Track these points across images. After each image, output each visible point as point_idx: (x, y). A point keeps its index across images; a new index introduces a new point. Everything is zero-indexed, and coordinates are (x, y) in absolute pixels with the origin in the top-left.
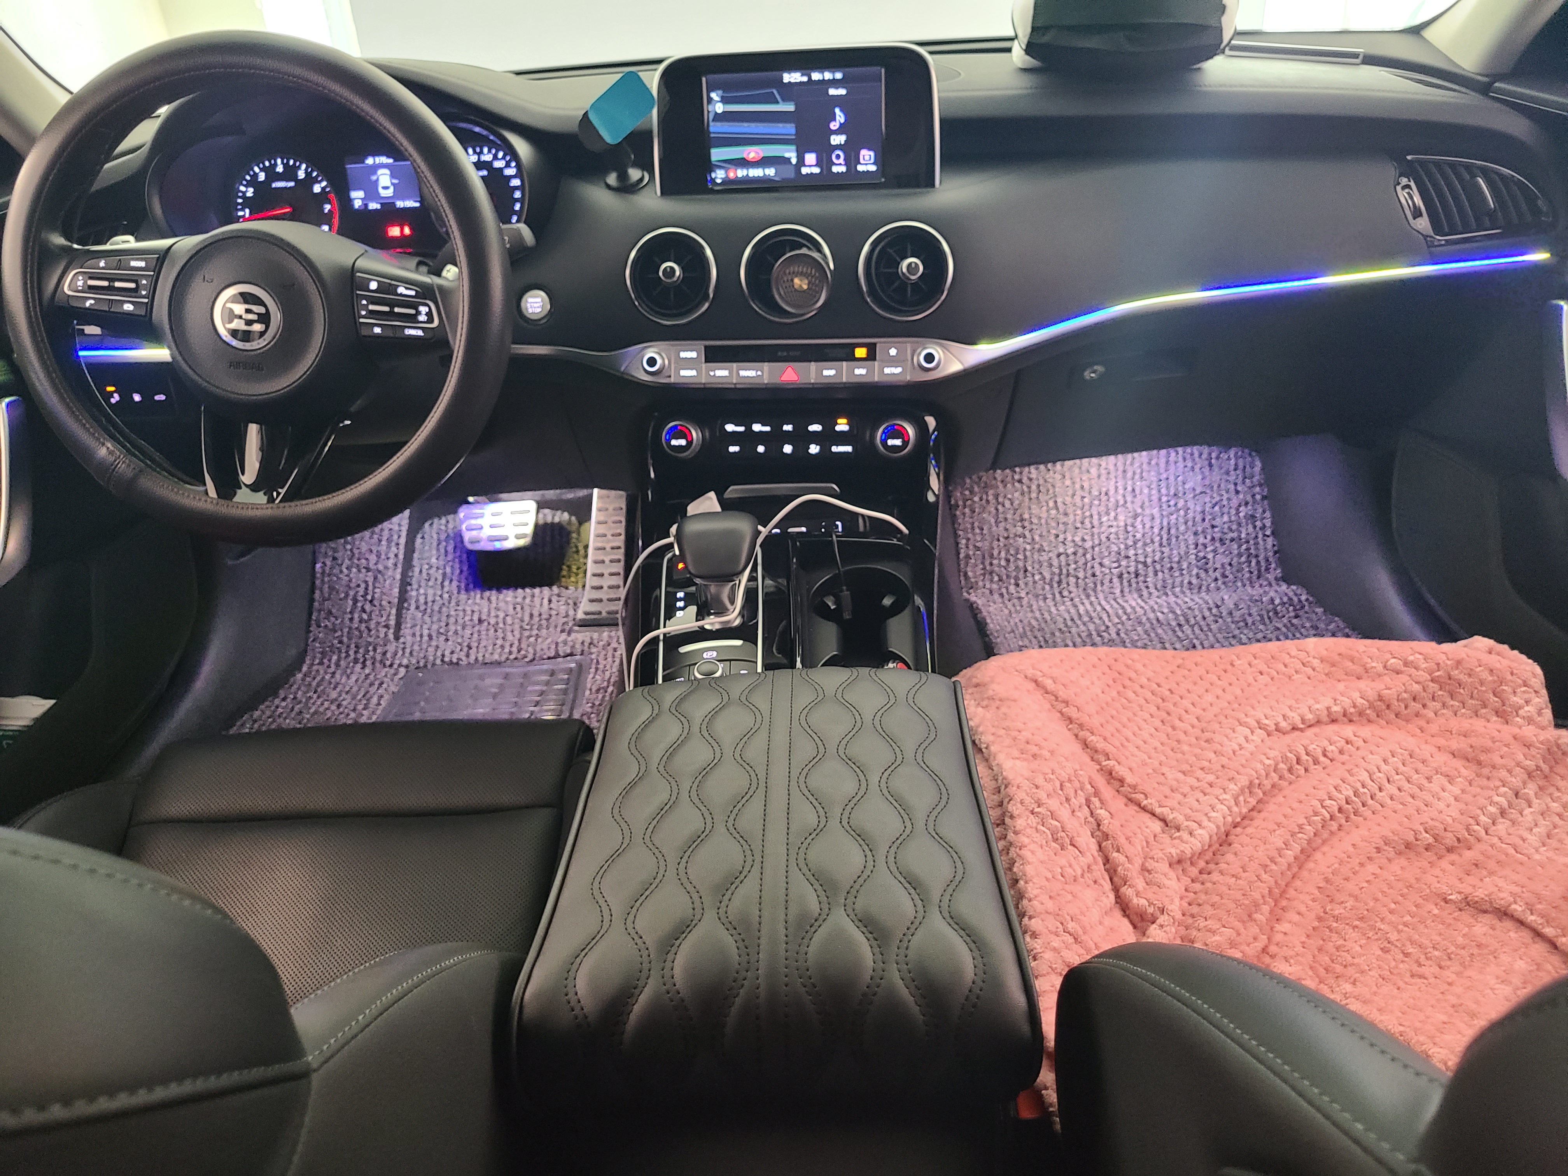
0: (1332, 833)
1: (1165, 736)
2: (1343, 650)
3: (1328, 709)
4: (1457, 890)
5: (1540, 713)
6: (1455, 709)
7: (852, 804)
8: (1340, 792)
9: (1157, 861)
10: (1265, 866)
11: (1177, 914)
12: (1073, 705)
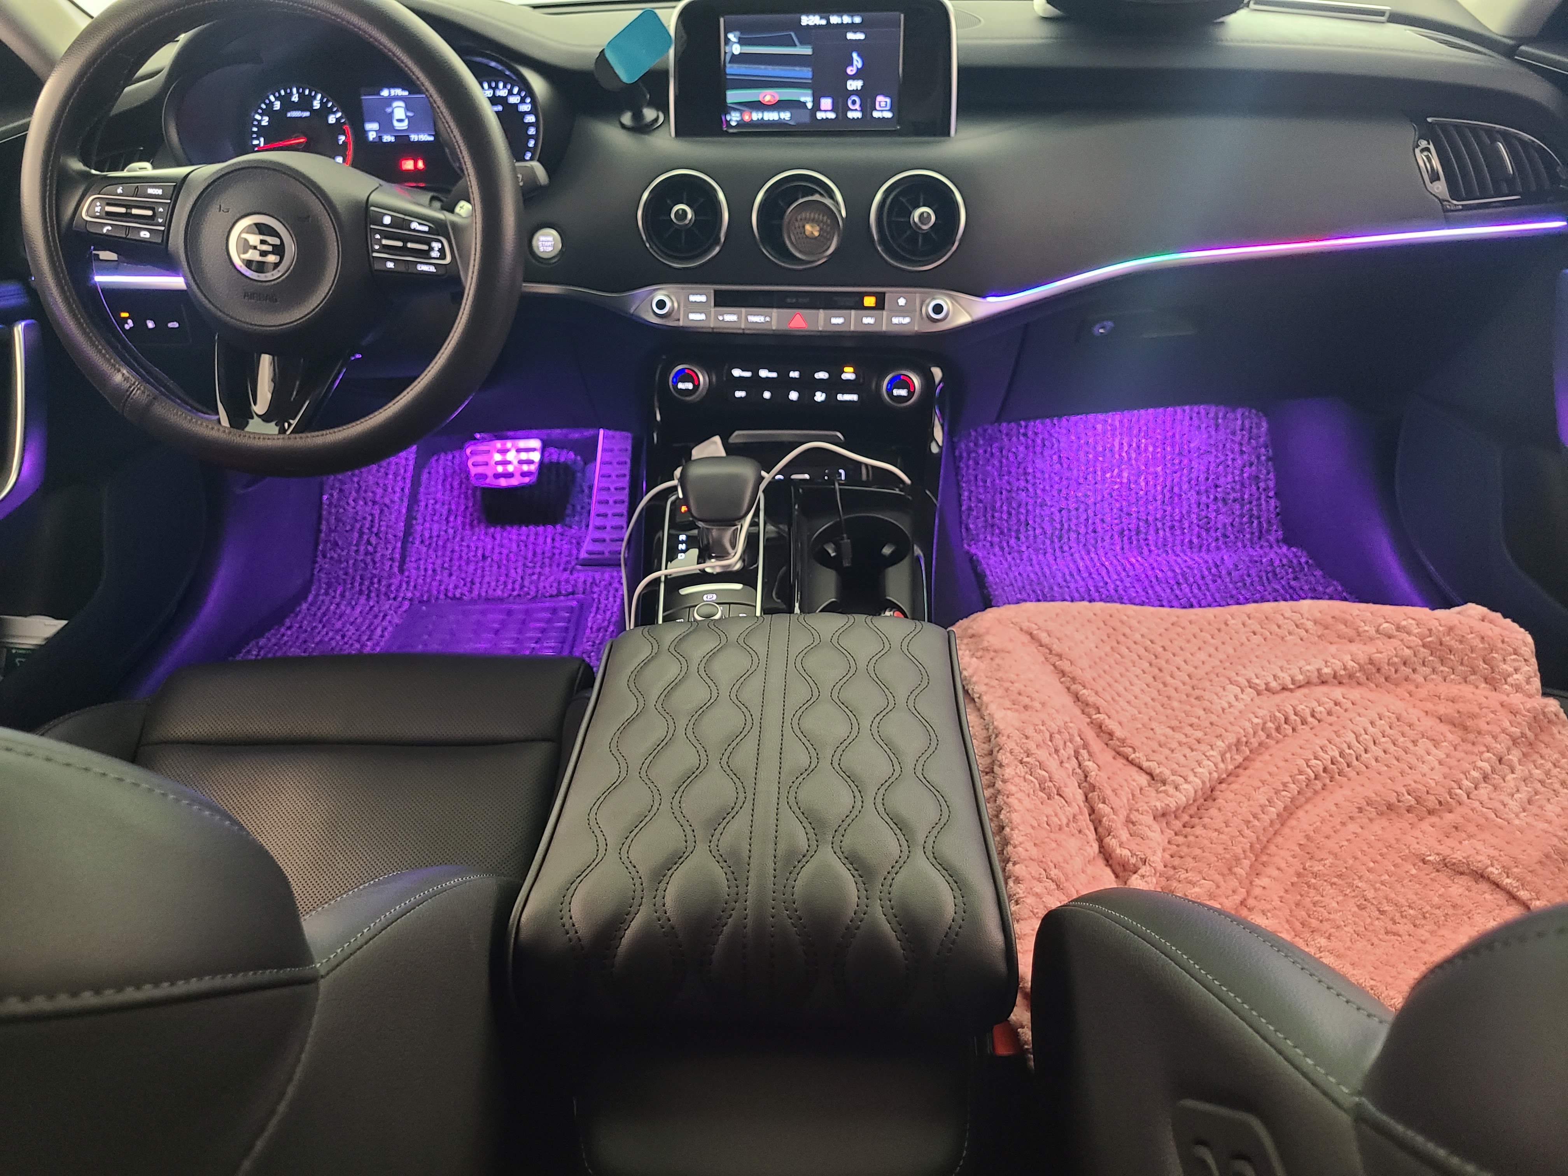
0: (1316, 792)
1: (1156, 693)
2: (1337, 613)
3: (1319, 670)
4: (1436, 851)
5: (1528, 682)
6: (1445, 674)
7: (843, 746)
8: (1326, 752)
9: (1142, 814)
10: (1247, 822)
11: (1159, 865)
12: (1067, 659)
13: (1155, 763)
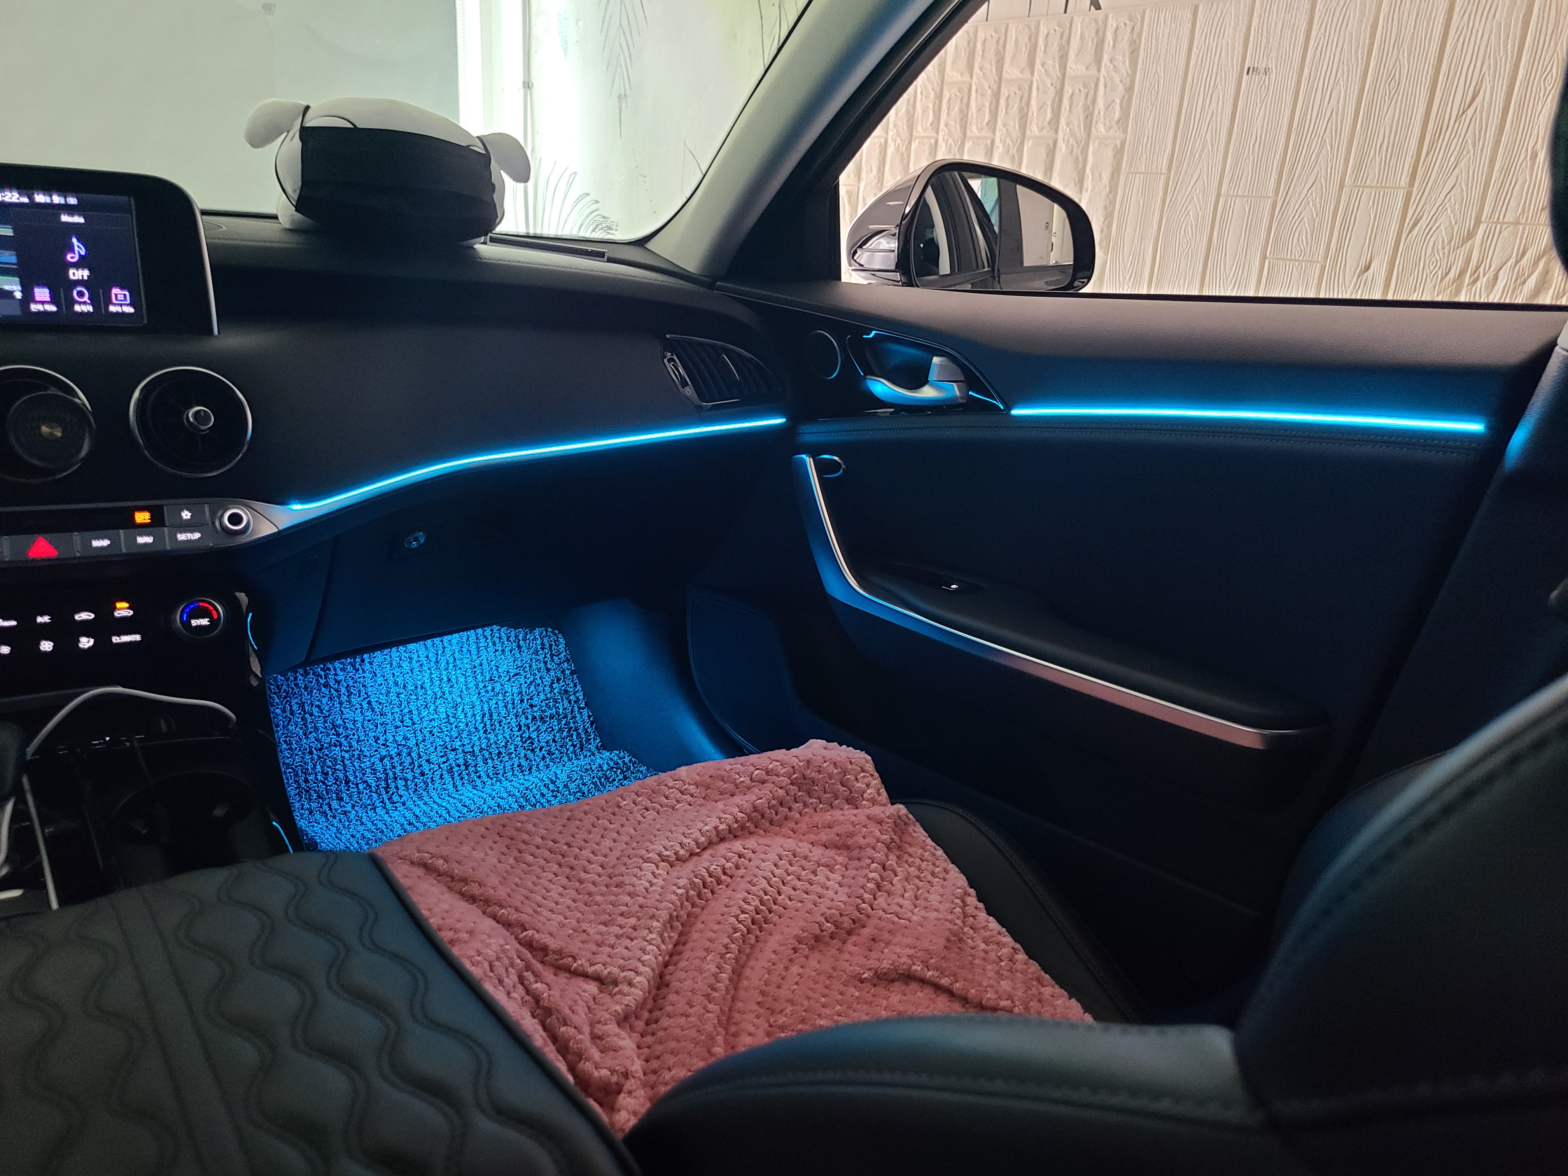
0: (753, 947)
2: (713, 772)
3: (716, 828)
4: (867, 967)
6: (815, 805)
8: (749, 904)
9: (606, 1024)
10: (707, 996)
11: (640, 1074)
12: (474, 881)
13: (600, 965)
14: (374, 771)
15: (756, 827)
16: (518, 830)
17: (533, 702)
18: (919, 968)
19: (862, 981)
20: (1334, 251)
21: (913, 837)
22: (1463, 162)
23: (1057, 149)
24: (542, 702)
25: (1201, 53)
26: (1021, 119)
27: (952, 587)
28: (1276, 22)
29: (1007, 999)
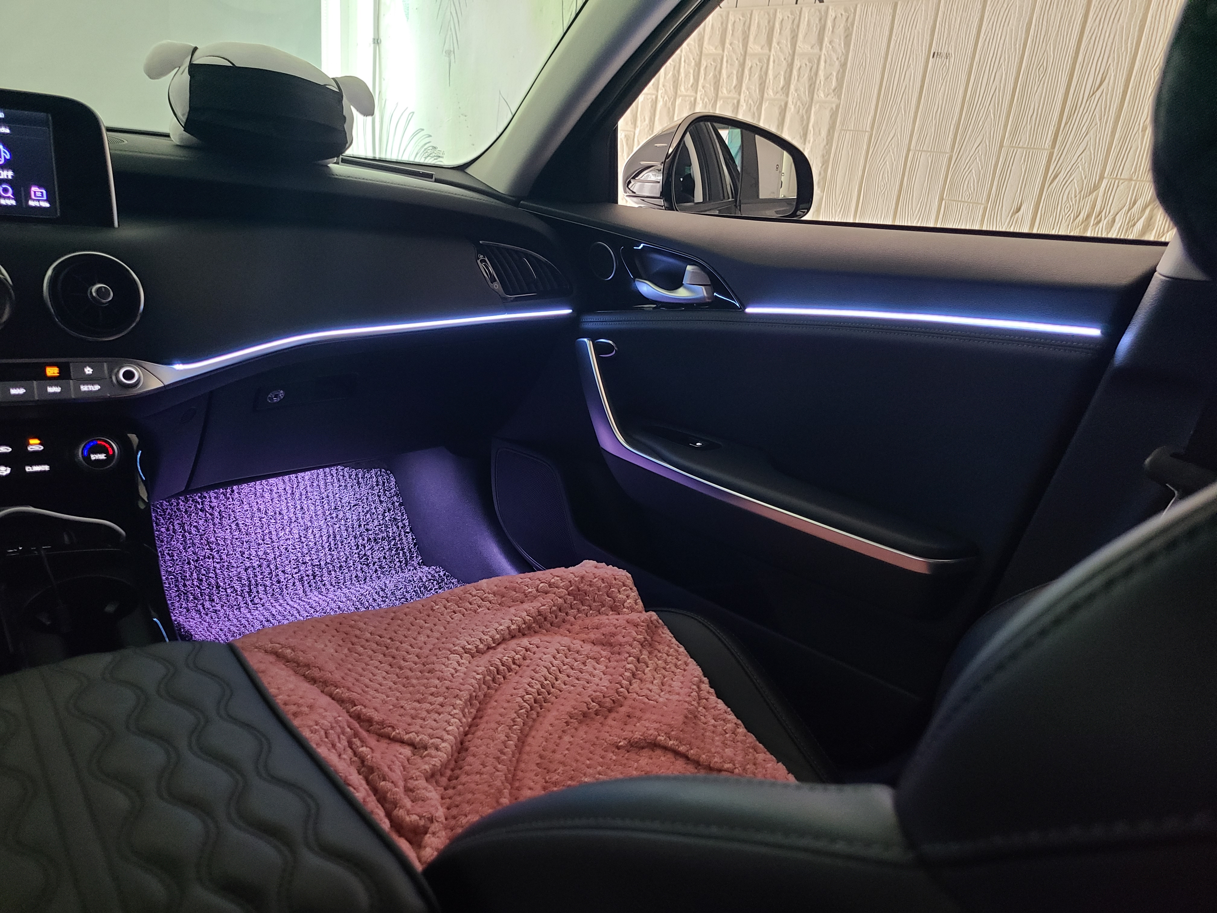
0: (534, 720)
1: (395, 676)
4: (623, 738)
6: (586, 611)
9: (417, 780)
10: (498, 759)
11: (443, 819)
12: (314, 667)
13: (414, 734)
14: (240, 579)
15: (540, 627)
16: (351, 626)
17: (368, 527)
18: (663, 738)
19: (618, 748)
20: (994, 196)
21: (661, 637)
22: (1092, 132)
23: (788, 109)
24: (375, 527)
25: (899, 40)
26: (760, 84)
27: (697, 444)
28: (956, 19)
29: (730, 763)
